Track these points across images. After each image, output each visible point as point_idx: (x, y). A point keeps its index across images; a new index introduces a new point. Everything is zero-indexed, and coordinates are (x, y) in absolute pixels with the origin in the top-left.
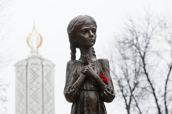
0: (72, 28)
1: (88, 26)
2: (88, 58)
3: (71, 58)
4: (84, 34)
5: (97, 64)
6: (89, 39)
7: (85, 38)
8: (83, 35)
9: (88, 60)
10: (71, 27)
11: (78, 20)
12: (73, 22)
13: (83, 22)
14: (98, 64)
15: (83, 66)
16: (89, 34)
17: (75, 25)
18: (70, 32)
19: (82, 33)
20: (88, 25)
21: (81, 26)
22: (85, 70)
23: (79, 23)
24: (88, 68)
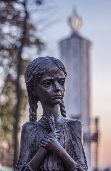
0: (29, 76)
1: (52, 76)
2: (52, 122)
3: (30, 117)
4: (46, 87)
5: (65, 130)
6: (54, 94)
7: (47, 92)
8: (45, 89)
9: (51, 125)
10: (29, 74)
11: (39, 66)
12: (31, 67)
13: (46, 69)
14: (66, 128)
15: (45, 132)
16: (54, 86)
17: (34, 72)
18: (27, 82)
19: (43, 85)
20: (52, 74)
21: (42, 74)
22: (46, 143)
23: (39, 70)
24: (50, 141)
